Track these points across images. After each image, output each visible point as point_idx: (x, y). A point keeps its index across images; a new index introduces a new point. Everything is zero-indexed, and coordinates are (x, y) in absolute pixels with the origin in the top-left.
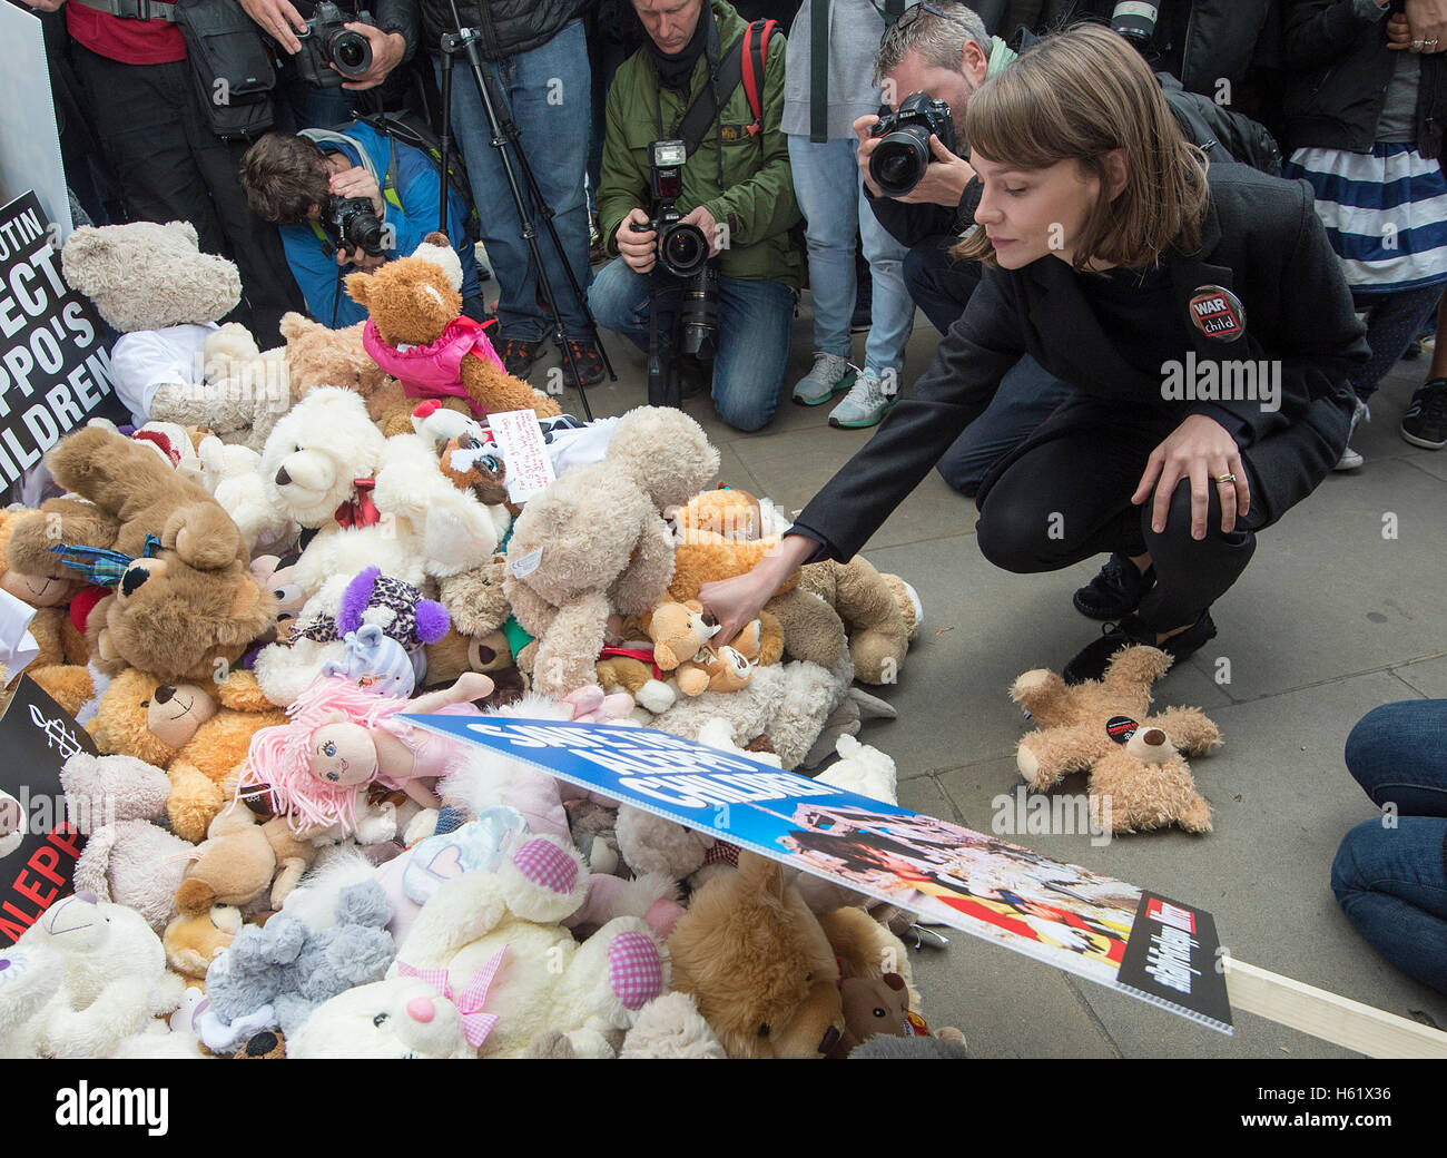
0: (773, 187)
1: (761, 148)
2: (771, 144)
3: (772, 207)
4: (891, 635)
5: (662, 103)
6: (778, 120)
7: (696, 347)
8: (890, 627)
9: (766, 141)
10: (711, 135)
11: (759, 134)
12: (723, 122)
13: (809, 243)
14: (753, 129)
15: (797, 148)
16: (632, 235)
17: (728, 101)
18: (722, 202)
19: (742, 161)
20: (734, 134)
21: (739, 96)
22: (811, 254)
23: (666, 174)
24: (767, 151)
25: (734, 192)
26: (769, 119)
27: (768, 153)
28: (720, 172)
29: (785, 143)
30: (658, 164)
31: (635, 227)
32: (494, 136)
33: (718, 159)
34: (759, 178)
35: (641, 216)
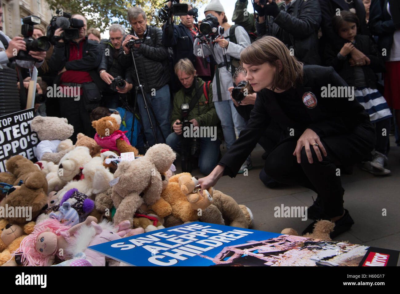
0: (212, 114)
1: (209, 106)
2: (211, 105)
3: (212, 118)
4: (241, 222)
5: (186, 99)
6: (212, 100)
7: (193, 153)
8: (241, 220)
9: (210, 104)
10: (197, 104)
11: (208, 103)
12: (199, 101)
13: (223, 127)
14: (206, 102)
15: (216, 104)
16: (176, 126)
17: (201, 97)
18: (199, 118)
19: (204, 109)
20: (202, 104)
21: (203, 96)
22: (223, 129)
23: (185, 111)
24: (210, 106)
25: (202, 116)
26: (210, 100)
27: (210, 107)
28: (199, 112)
29: (214, 105)
30: (182, 109)
31: (177, 124)
32: (145, 106)
33: (199, 109)
34: (208, 112)
35: (178, 121)
